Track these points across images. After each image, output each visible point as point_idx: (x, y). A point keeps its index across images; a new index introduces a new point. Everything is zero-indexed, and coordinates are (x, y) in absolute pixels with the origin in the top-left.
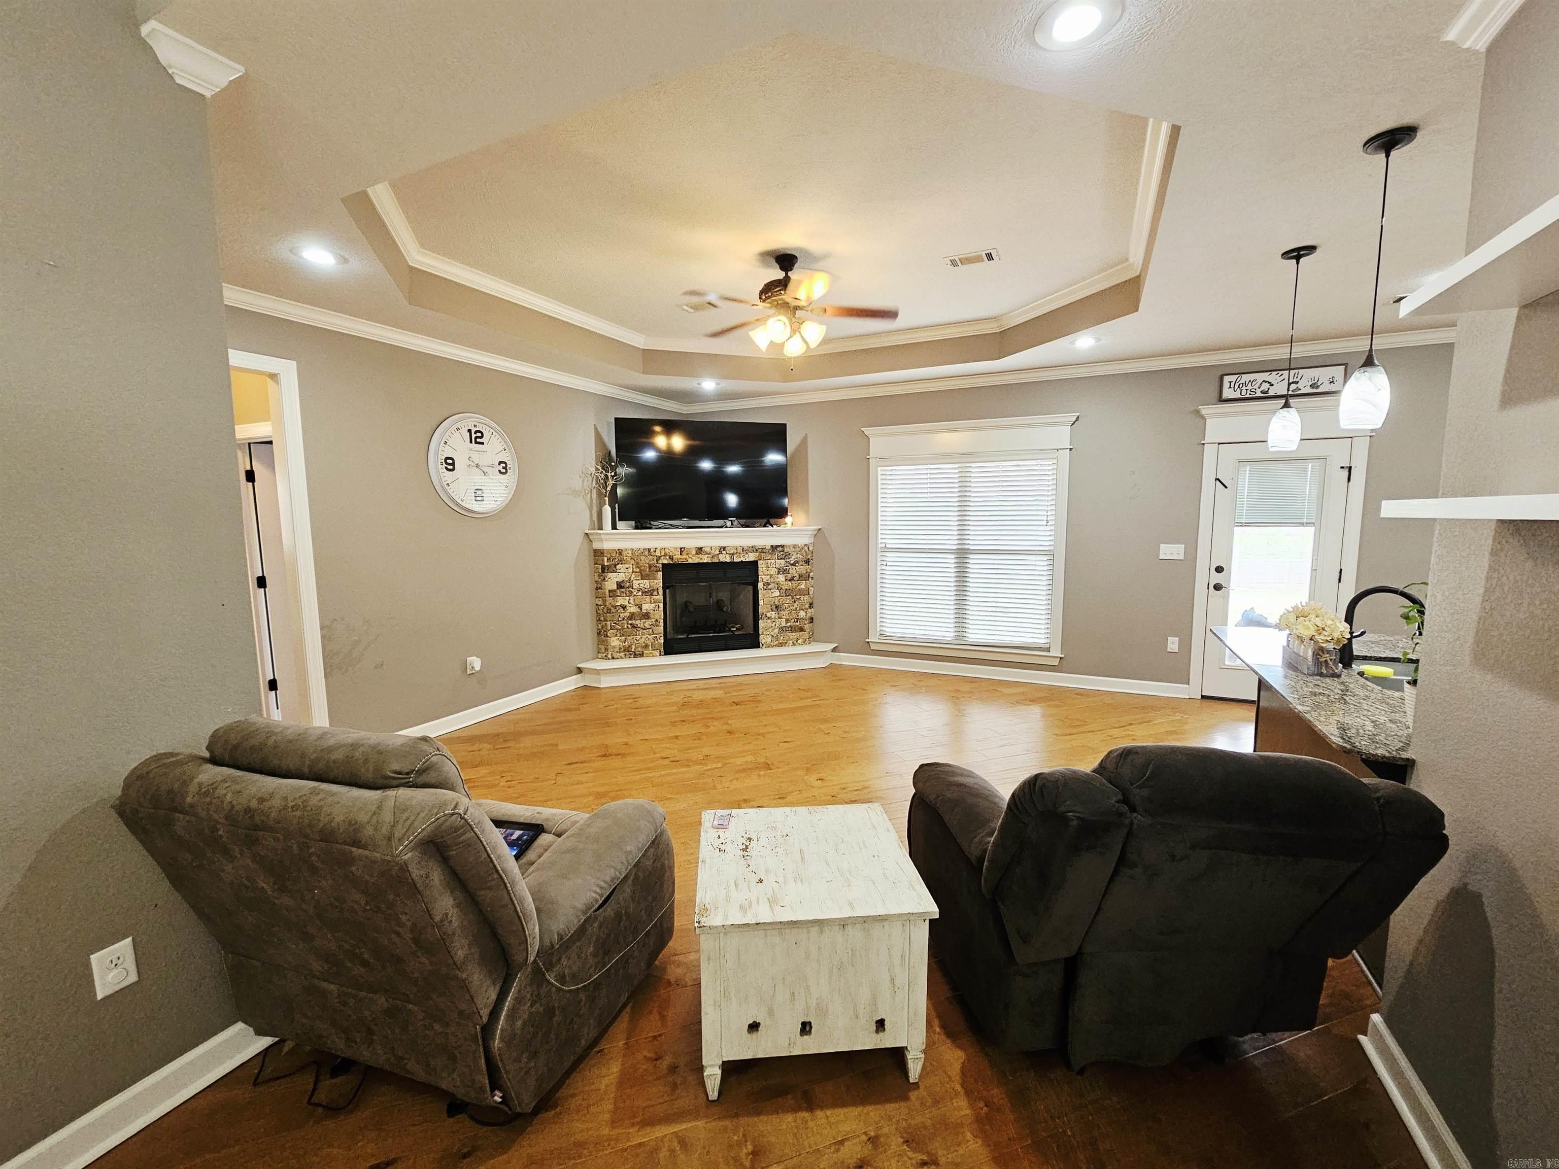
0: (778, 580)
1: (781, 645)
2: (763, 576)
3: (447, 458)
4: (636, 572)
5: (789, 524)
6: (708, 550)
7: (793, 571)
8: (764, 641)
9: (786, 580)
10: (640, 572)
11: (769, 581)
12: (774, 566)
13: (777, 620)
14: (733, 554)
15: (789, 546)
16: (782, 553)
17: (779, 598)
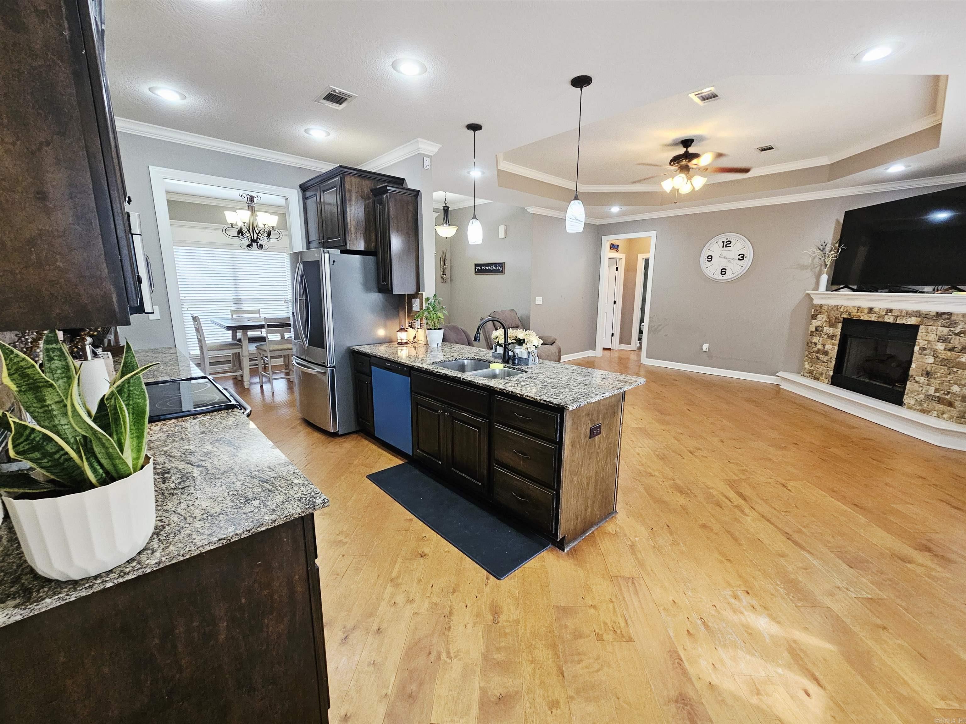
0: (936, 347)
1: (923, 411)
2: (921, 341)
3: (709, 256)
7: (956, 341)
8: (907, 401)
9: (945, 349)
10: (829, 322)
11: (926, 347)
12: (934, 332)
13: (924, 386)
14: (897, 316)
15: (957, 315)
16: (947, 321)
17: (933, 365)
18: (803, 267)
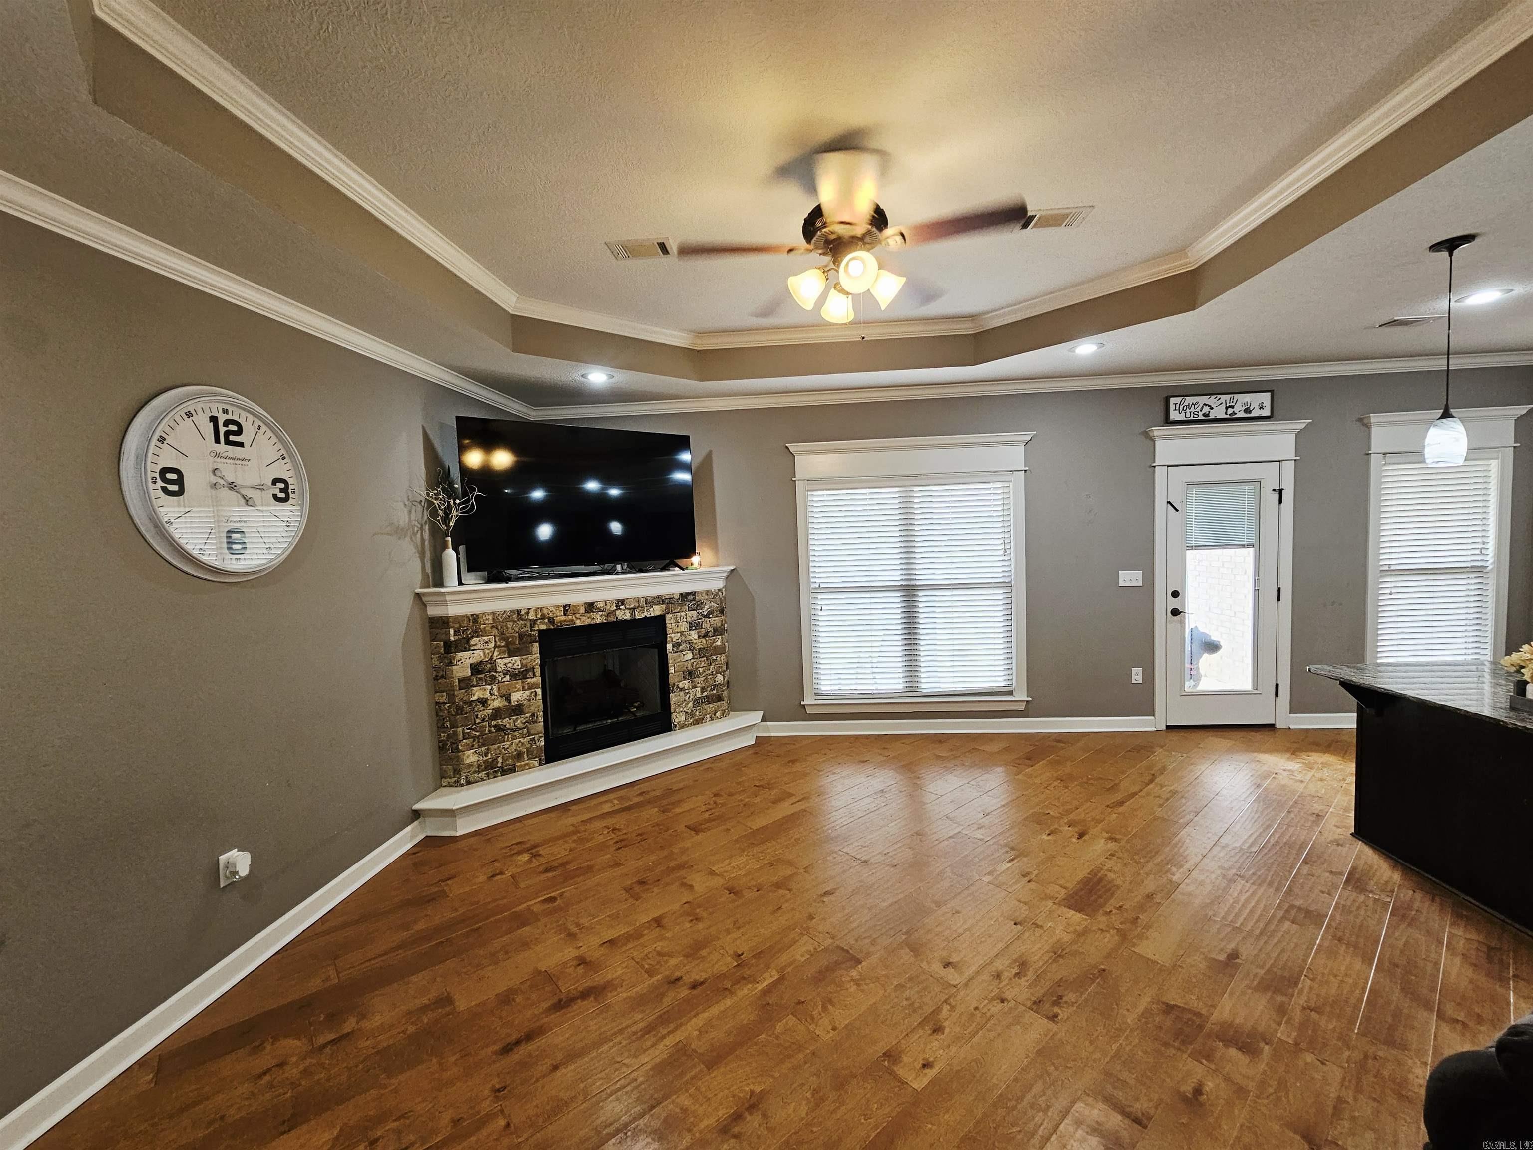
0: (691, 638)
1: (698, 722)
2: (673, 636)
3: (164, 471)
4: (499, 647)
5: (696, 564)
6: (601, 605)
7: (707, 625)
8: (677, 720)
9: (699, 637)
10: (507, 646)
11: (680, 641)
12: (685, 620)
13: (690, 691)
14: (634, 609)
15: (701, 593)
16: (693, 602)
17: (692, 661)
18: (398, 532)
